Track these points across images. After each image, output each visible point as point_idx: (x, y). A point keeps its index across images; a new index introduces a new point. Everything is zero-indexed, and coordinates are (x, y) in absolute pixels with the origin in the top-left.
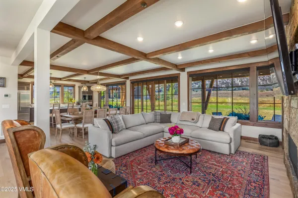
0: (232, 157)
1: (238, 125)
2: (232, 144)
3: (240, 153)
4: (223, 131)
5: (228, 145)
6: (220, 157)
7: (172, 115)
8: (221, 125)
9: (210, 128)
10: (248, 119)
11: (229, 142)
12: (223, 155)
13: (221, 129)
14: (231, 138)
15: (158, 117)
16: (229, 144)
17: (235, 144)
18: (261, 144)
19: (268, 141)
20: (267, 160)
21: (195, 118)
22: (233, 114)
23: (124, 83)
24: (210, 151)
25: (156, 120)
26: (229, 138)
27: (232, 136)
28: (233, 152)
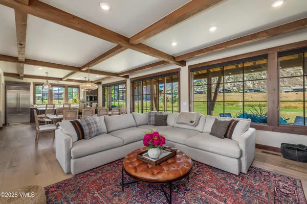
0: (243, 178)
1: (252, 130)
2: (243, 159)
3: (255, 172)
4: (230, 138)
5: (237, 160)
6: (224, 179)
7: (168, 116)
8: (227, 130)
9: (212, 134)
10: (265, 121)
11: (238, 156)
12: (230, 174)
13: (228, 136)
14: (241, 151)
15: (153, 119)
16: (239, 159)
17: (247, 159)
18: (284, 157)
19: (297, 154)
20: (302, 187)
21: (194, 120)
22: (244, 116)
23: (124, 83)
24: (211, 167)
25: (150, 121)
26: (238, 151)
27: (243, 146)
28: (244, 170)
